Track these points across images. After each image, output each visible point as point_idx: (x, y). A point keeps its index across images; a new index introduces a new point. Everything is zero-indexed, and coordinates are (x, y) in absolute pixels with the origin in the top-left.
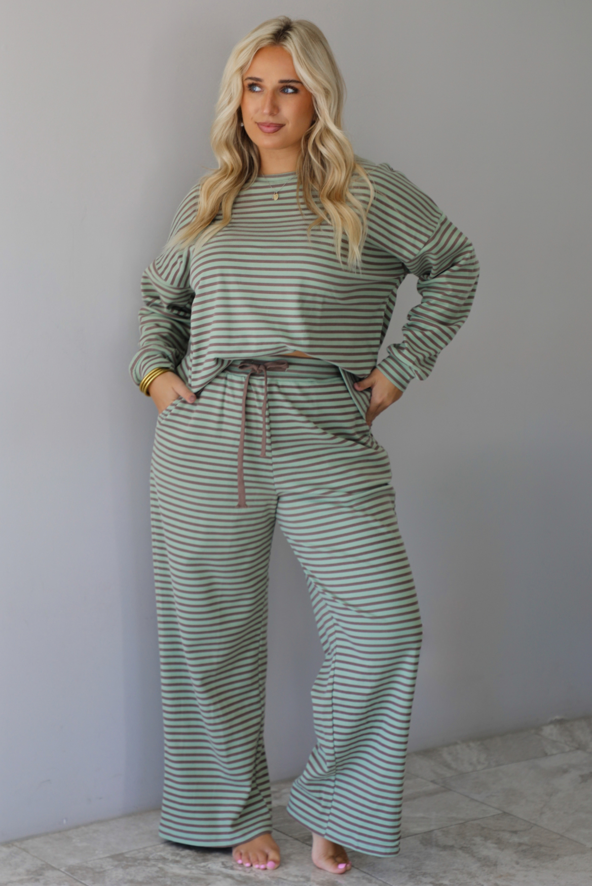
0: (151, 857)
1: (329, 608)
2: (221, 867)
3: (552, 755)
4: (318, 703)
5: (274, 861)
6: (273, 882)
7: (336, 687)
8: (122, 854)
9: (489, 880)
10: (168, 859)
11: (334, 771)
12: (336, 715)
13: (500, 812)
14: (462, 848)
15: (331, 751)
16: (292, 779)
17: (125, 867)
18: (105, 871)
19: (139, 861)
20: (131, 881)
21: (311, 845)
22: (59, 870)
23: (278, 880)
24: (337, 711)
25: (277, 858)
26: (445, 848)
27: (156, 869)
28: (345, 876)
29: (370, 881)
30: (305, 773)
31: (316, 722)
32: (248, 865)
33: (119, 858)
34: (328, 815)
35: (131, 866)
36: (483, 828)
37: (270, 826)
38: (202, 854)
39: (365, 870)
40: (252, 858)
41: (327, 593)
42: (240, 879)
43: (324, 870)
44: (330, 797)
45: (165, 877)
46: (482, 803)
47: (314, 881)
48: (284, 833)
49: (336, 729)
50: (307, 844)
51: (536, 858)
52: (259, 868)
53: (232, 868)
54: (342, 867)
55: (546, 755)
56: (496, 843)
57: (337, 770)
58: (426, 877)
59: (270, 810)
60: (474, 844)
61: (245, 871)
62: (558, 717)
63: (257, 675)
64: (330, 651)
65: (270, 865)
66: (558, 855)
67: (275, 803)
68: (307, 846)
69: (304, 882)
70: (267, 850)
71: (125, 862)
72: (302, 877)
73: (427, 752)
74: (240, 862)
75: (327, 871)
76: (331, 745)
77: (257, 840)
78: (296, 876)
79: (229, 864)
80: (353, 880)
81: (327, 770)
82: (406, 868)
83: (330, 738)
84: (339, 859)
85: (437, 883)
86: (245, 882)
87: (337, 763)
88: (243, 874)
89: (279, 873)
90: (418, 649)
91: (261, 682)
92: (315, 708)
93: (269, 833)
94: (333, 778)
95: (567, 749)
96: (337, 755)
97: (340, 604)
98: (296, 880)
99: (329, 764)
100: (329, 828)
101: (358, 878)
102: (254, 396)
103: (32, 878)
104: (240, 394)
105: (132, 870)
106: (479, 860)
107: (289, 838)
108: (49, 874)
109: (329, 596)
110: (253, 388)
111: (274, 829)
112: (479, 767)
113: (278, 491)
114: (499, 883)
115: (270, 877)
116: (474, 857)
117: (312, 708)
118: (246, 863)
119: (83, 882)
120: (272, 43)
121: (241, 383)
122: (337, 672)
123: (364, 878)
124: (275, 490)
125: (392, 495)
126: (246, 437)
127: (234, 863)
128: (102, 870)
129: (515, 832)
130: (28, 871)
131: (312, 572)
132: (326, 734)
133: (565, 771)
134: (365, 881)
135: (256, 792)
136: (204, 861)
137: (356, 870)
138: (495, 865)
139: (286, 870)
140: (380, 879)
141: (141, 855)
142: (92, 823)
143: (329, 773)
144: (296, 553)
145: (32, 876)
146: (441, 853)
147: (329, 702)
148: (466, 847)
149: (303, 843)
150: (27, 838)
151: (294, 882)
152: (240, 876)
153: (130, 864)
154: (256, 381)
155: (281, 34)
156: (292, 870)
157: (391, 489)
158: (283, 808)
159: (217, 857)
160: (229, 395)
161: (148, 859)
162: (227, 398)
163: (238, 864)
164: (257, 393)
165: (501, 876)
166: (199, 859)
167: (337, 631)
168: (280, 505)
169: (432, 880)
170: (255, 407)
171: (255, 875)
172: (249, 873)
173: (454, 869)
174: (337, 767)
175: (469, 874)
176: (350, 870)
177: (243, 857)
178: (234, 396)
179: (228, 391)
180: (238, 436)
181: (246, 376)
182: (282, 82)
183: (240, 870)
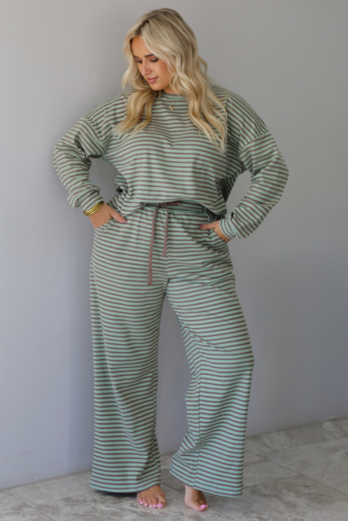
0: (87, 500)
1: (197, 346)
2: (130, 506)
3: (329, 440)
4: (190, 405)
5: (162, 503)
6: (161, 515)
7: (201, 394)
8: (70, 498)
9: (291, 516)
10: (98, 501)
11: (199, 446)
12: (201, 411)
13: (298, 474)
14: (275, 496)
15: (198, 434)
16: (173, 453)
17: (72, 506)
18: (59, 508)
19: (80, 502)
20: (75, 515)
21: (184, 494)
22: (31, 507)
23: (165, 515)
24: (202, 409)
25: (164, 501)
26: (265, 496)
27: (90, 507)
28: (204, 512)
29: (220, 516)
30: (181, 448)
31: (188, 416)
32: (146, 505)
33: (68, 500)
34: (195, 474)
35: (75, 505)
36: (288, 484)
37: (160, 480)
38: (118, 498)
39: (217, 509)
40: (149, 501)
41: (196, 337)
42: (141, 514)
43: (192, 509)
44: (196, 463)
45: (96, 512)
46: (287, 469)
47: (186, 515)
48: (168, 486)
49: (201, 420)
50: (182, 493)
51: (319, 502)
52: (153, 507)
53: (136, 507)
54: (203, 506)
55: (325, 440)
56: (296, 493)
57: (200, 446)
58: (253, 514)
59: (160, 470)
60: (283, 494)
61: (144, 509)
62: (332, 417)
63: (152, 388)
64: (195, 373)
65: (159, 505)
66: (333, 501)
67: (162, 468)
69: (180, 516)
70: (158, 496)
71: (71, 503)
72: (179, 513)
73: (255, 438)
74: (141, 503)
75: (194, 509)
76: (198, 429)
77: (151, 489)
78: (175, 512)
79: (135, 505)
80: (210, 515)
81: (195, 445)
82: (241, 508)
83: (197, 425)
84: (201, 502)
85: (260, 517)
86: (144, 516)
87: (201, 441)
88: (143, 510)
89: (165, 510)
90: (251, 370)
91: (154, 392)
92: (188, 408)
93: (158, 485)
94: (198, 451)
95: (338, 436)
96: (201, 436)
97: (205, 343)
98: (175, 514)
99: (196, 442)
100: (196, 482)
101: (212, 514)
102: (159, 219)
103: (15, 512)
104: (151, 218)
105: (76, 508)
106: (285, 503)
107: (171, 489)
108: (25, 509)
109: (198, 339)
110: (159, 215)
111: (162, 483)
112: (285, 447)
113: (169, 277)
114: (297, 517)
115: (159, 513)
116: (282, 501)
117: (186, 408)
118: (145, 504)
119: (46, 514)
121: (152, 211)
122: (202, 385)
123: (216, 514)
124: (167, 276)
125: (234, 280)
126: (154, 244)
127: (138, 504)
128: (57, 507)
129: (307, 487)
130: (13, 508)
131: (187, 324)
132: (195, 423)
133: (337, 450)
134: (216, 516)
135: (152, 459)
136: (120, 502)
137: (211, 509)
138: (295, 507)
139: (169, 509)
140: (226, 514)
141: (82, 498)
142: (52, 479)
143: (196, 448)
144: (177, 314)
145: (15, 511)
146: (263, 499)
147: (197, 403)
148: (277, 496)
149: (180, 492)
150: (13, 487)
151: (174, 516)
152: (141, 512)
153: (74, 504)
154: (161, 211)
156: (173, 508)
157: (234, 276)
158: (167, 471)
159: (128, 500)
160: (144, 218)
161: (85, 501)
162: (142, 220)
163: (140, 504)
164: (161, 218)
165: (299, 513)
166: (117, 501)
167: (201, 361)
168: (169, 285)
169: (257, 515)
170: (160, 226)
171: (150, 511)
172: (147, 510)
173: (270, 509)
174: (201, 444)
175: (279, 512)
176: (208, 508)
177: (144, 500)
178: (147, 219)
179: (144, 216)
180: (149, 243)
181: (155, 208)
183: (141, 508)
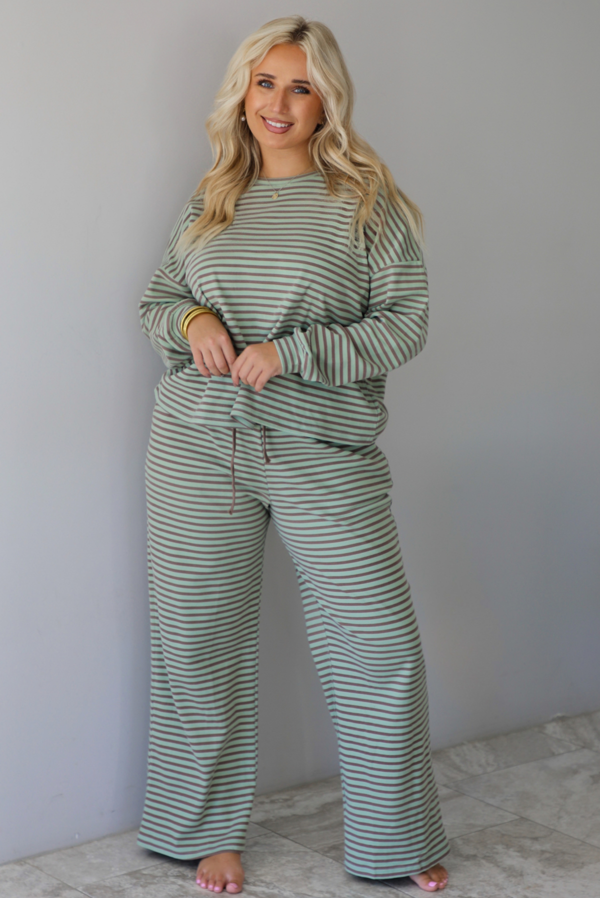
0: (169, 873)
3: (559, 754)
8: (139, 871)
9: (517, 892)
13: (517, 817)
14: (485, 857)
17: (144, 886)
18: (124, 890)
19: (157, 879)
22: (76, 889)
26: (468, 857)
27: (175, 887)
33: (137, 876)
35: (150, 884)
36: (503, 835)
46: (498, 808)
50: (327, 856)
51: (561, 866)
55: (553, 755)
56: (519, 852)
58: (453, 890)
60: (497, 853)
61: (268, 888)
62: (559, 714)
66: (583, 863)
68: (328, 858)
72: (327, 892)
74: (199, 881)
78: (321, 892)
95: (573, 748)
105: (152, 889)
106: (504, 870)
107: (308, 850)
108: (66, 894)
112: (489, 769)
116: (499, 866)
120: (289, 41)
128: (120, 889)
129: (536, 839)
130: (44, 891)
133: (575, 772)
138: (521, 875)
140: (407, 893)
141: (160, 871)
142: (104, 837)
146: (465, 863)
148: (488, 857)
150: (40, 855)
152: (264, 893)
153: (148, 881)
155: (299, 32)
156: (316, 885)
161: (167, 876)
165: (529, 887)
172: (273, 889)
173: (480, 881)
175: (497, 885)
182: (295, 81)
